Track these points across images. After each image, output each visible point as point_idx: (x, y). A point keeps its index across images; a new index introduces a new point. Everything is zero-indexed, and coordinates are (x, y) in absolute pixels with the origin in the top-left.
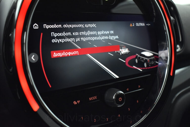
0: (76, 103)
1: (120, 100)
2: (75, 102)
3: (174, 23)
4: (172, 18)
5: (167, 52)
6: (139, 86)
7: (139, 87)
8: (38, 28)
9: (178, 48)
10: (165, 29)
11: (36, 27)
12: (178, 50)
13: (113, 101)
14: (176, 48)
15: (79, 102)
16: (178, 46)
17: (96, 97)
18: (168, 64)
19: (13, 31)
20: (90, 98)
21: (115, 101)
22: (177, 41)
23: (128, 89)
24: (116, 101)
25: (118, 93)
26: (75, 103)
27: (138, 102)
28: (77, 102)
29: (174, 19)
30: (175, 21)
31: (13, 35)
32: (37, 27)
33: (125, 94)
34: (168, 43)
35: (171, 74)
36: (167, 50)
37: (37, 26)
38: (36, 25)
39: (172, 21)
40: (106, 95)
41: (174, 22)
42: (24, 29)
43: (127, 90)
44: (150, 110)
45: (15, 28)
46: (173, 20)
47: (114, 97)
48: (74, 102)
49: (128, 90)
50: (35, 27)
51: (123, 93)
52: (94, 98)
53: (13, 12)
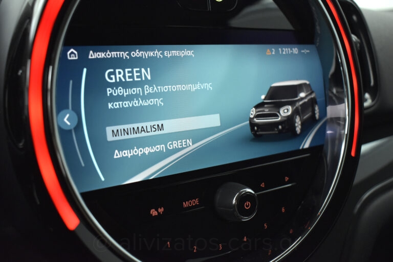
0: (156, 212)
1: (247, 206)
2: (154, 210)
3: (359, 49)
4: (354, 38)
5: (344, 108)
6: (286, 178)
7: (286, 180)
8: (77, 58)
9: (366, 100)
10: (340, 60)
11: (73, 57)
12: (366, 104)
13: (232, 210)
14: (362, 100)
15: (161, 210)
16: (367, 96)
17: (197, 201)
18: (346, 133)
19: (25, 65)
20: (184, 203)
21: (236, 209)
22: (364, 86)
23: (263, 184)
24: (238, 210)
25: (243, 191)
26: (154, 213)
27: (283, 211)
28: (158, 212)
29: (359, 40)
30: (361, 44)
31: (25, 72)
32: (75, 57)
33: (258, 195)
34: (345, 90)
35: (353, 154)
36: (344, 104)
37: (75, 54)
38: (72, 53)
39: (354, 43)
40: (218, 197)
41: (358, 45)
42: (49, 61)
43: (261, 185)
44: (308, 227)
45: (30, 57)
46: (356, 43)
47: (234, 201)
48: (152, 211)
49: (263, 186)
50: (70, 57)
51: (253, 192)
52: (194, 203)
53: (25, 26)
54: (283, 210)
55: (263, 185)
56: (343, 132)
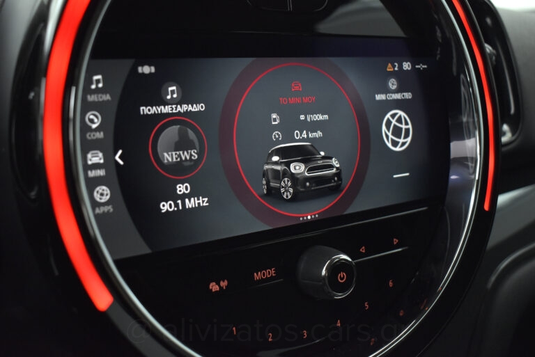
0: (217, 287)
1: (342, 279)
2: (215, 284)
3: (494, 63)
4: (488, 48)
5: (474, 144)
6: (395, 239)
7: (395, 243)
9: (504, 134)
10: (469, 80)
12: (504, 139)
13: (321, 283)
14: (499, 134)
15: (224, 284)
16: (505, 128)
17: (272, 272)
18: (477, 178)
19: (39, 85)
20: (255, 274)
21: (327, 283)
23: (364, 248)
25: (336, 258)
26: (214, 287)
27: (391, 286)
28: (219, 286)
29: (494, 52)
30: (498, 56)
31: (38, 95)
33: (356, 263)
34: (476, 119)
35: (486, 207)
36: (474, 139)
39: (488, 56)
40: (302, 266)
41: (494, 58)
42: (71, 80)
43: (361, 250)
44: (425, 308)
45: (45, 75)
46: (490, 55)
47: (324, 272)
48: (211, 285)
49: (364, 252)
51: (349, 259)
52: (269, 274)
53: (38, 32)
54: (391, 284)
55: (363, 250)
56: (473, 177)
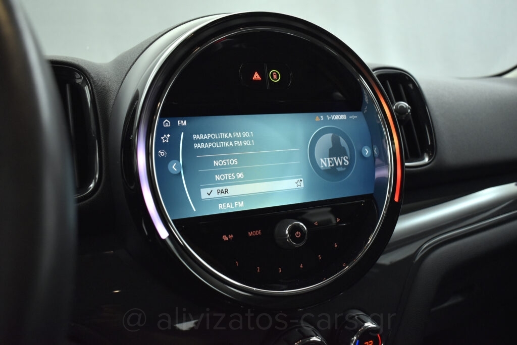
1: (298, 236)
2: (225, 236)
6: (337, 219)
15: (231, 237)
17: (259, 232)
20: (249, 233)
26: (225, 238)
28: (228, 238)
32: (169, 125)
37: (168, 123)
38: (167, 122)
40: (277, 230)
52: (257, 233)
53: (135, 106)
54: (336, 246)
55: (316, 224)
